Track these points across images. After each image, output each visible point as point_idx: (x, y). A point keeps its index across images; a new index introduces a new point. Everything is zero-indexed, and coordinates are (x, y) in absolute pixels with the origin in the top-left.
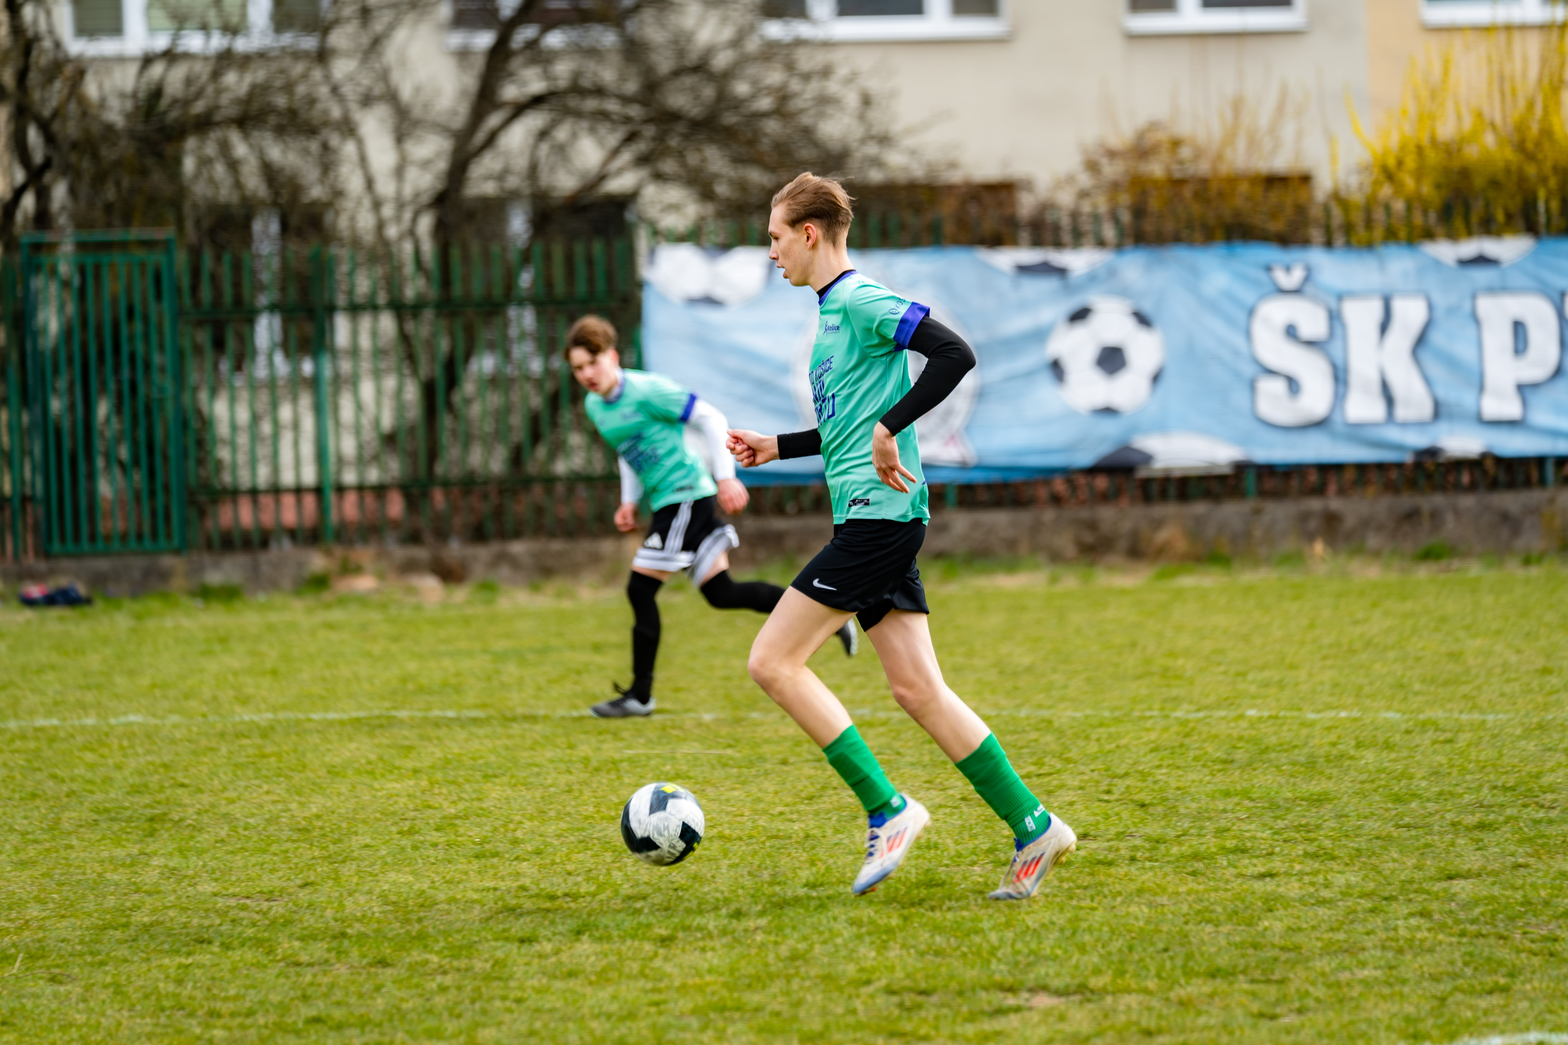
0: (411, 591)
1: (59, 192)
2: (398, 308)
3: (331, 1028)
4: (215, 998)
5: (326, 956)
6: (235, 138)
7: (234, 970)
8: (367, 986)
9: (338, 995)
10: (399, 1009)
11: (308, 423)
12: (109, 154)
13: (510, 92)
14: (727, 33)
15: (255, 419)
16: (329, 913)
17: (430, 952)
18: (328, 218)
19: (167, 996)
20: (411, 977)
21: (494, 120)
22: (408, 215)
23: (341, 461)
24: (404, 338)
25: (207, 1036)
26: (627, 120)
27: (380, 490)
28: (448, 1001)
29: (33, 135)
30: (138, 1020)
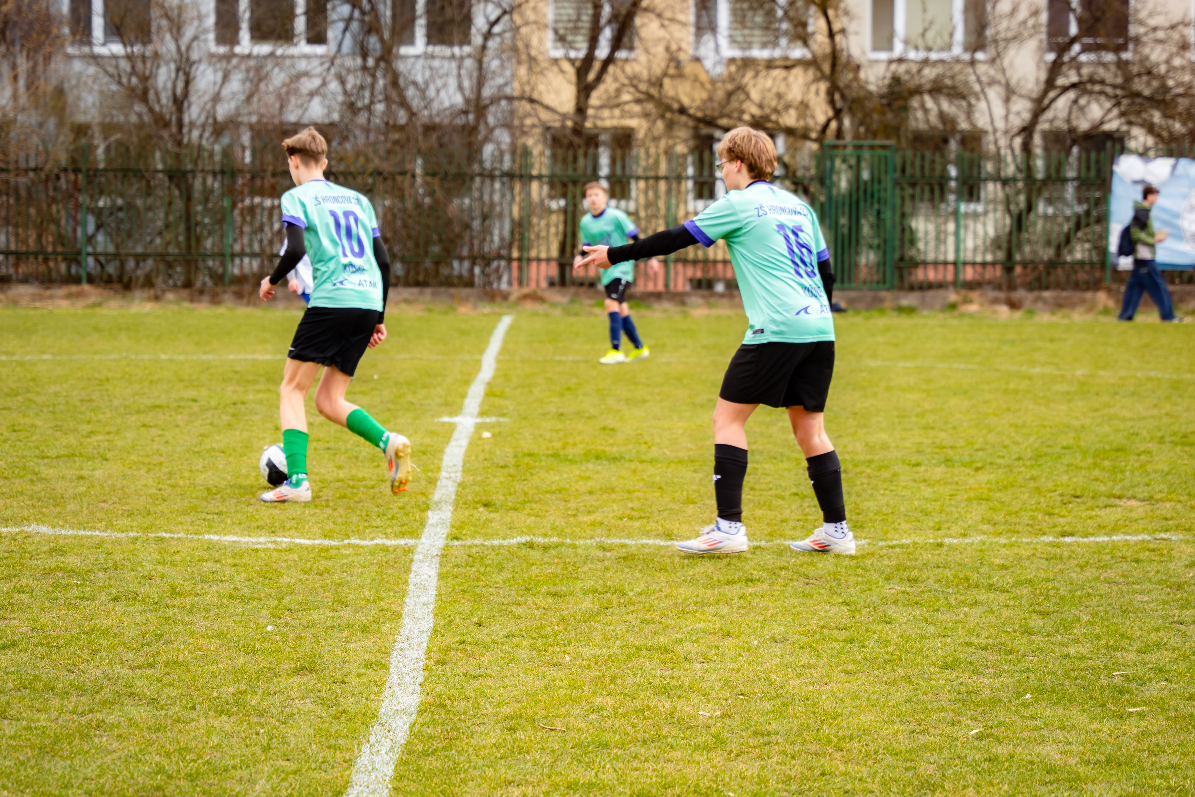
0: (995, 312)
1: (847, 122)
6: (927, 99)
12: (869, 105)
13: (1061, 81)
14: (1164, 57)
21: (1052, 94)
23: (966, 250)
24: (1005, 195)
26: (1116, 96)
29: (837, 96)
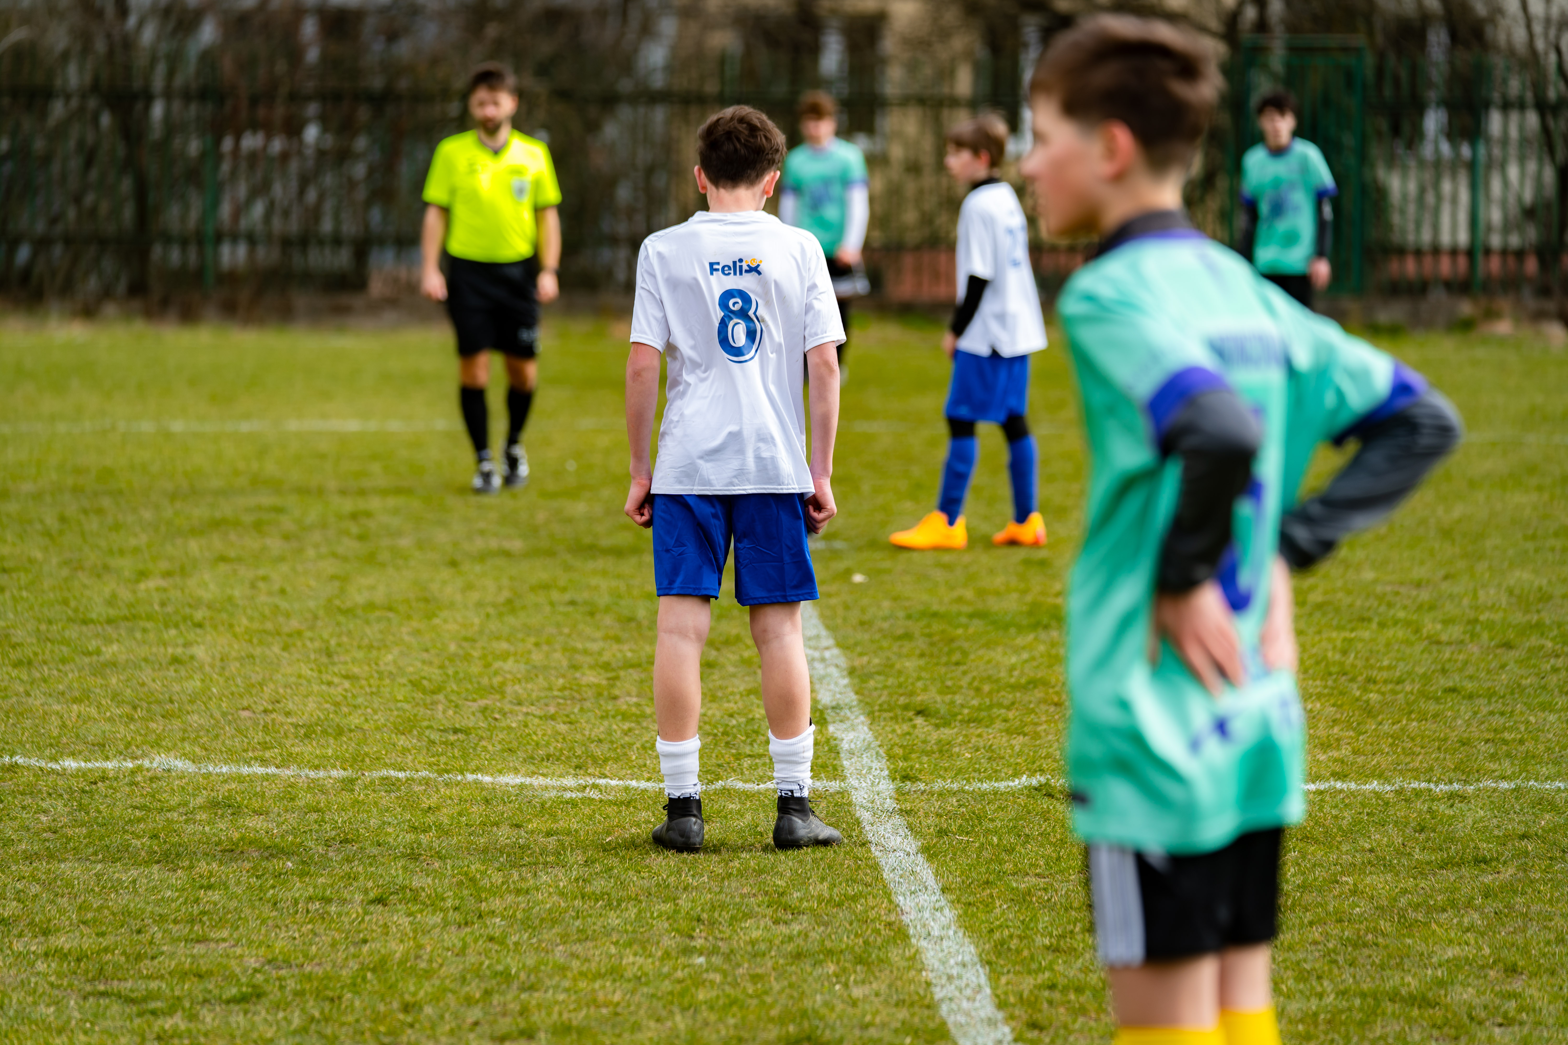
0: (1541, 336)
1: (1276, 5)
2: (1542, 107)
3: (1464, 698)
4: (1372, 667)
5: (1462, 637)
7: (1388, 645)
8: (1493, 665)
9: (1470, 670)
10: (1519, 685)
11: (1464, 196)
15: (1422, 191)
16: (1466, 602)
17: (1547, 638)
18: (1489, 31)
19: (1334, 663)
20: (1529, 658)
22: (1552, 32)
23: (1489, 228)
24: (1545, 129)
25: (1365, 698)
27: (1520, 254)
28: (1559, 680)
30: (1310, 682)
